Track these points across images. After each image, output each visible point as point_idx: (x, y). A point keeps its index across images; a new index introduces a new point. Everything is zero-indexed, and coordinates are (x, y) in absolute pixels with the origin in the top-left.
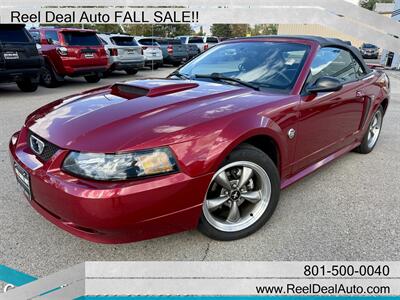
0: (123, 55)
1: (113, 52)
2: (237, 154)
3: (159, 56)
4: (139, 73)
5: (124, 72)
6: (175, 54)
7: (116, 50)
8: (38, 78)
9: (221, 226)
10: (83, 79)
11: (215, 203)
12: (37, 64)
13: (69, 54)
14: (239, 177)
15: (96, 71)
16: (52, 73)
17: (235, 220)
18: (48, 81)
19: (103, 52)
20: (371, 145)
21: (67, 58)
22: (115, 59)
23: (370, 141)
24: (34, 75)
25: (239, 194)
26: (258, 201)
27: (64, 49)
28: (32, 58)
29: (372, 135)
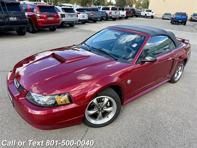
0: (68, 18)
1: (63, 16)
2: (101, 93)
3: (86, 18)
4: (76, 26)
5: (68, 25)
6: (94, 16)
7: (64, 15)
8: (26, 29)
9: (93, 121)
10: (48, 29)
11: (92, 112)
12: (25, 23)
13: (41, 17)
14: (103, 102)
15: (54, 26)
16: (32, 26)
17: (100, 119)
18: (31, 30)
19: (58, 16)
20: (176, 80)
21: (40, 20)
22: (64, 19)
23: (176, 78)
24: (24, 28)
25: (102, 109)
26: (111, 112)
27: (38, 15)
28: (23, 20)
29: (178, 74)
